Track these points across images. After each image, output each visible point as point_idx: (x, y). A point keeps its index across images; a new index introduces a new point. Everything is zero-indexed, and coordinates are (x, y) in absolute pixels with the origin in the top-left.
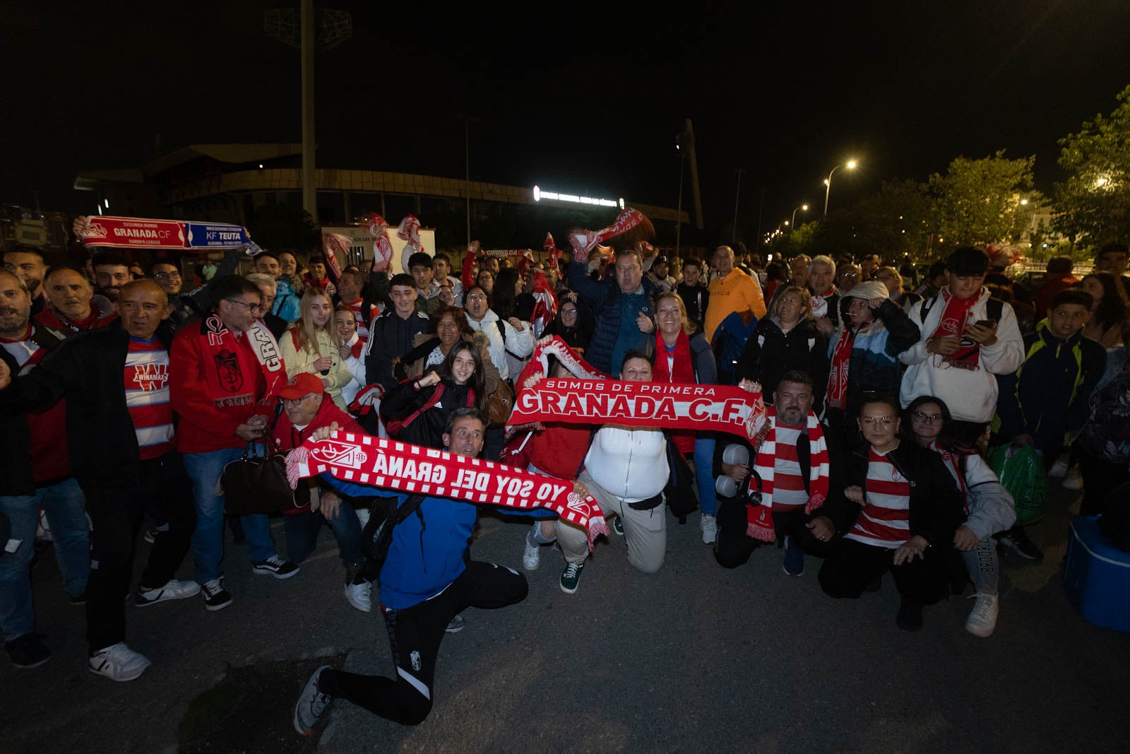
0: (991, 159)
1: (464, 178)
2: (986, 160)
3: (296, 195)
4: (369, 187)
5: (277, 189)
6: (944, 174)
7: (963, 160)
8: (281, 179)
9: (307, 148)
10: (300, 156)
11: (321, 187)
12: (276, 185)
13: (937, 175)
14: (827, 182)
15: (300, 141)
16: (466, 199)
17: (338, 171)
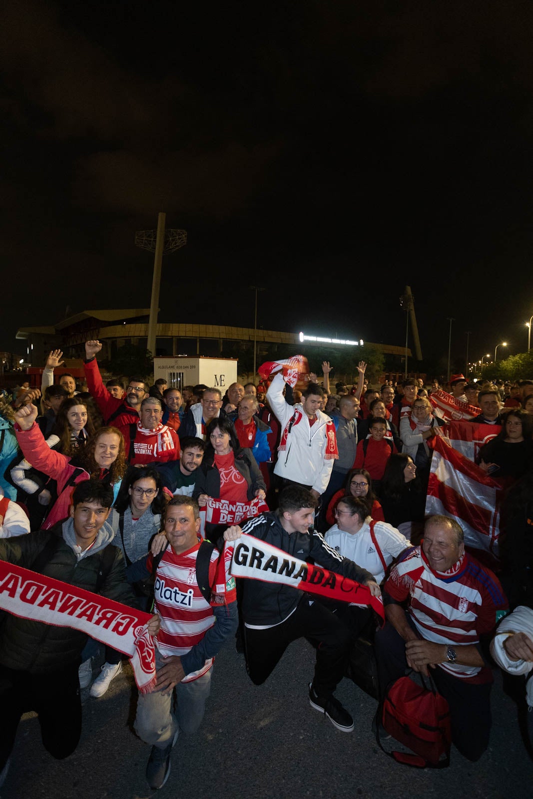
1: (253, 328)
4: (189, 334)
5: (132, 337)
8: (136, 330)
9: (153, 312)
11: (159, 335)
12: (131, 334)
14: (528, 325)
16: (254, 341)
17: (171, 324)
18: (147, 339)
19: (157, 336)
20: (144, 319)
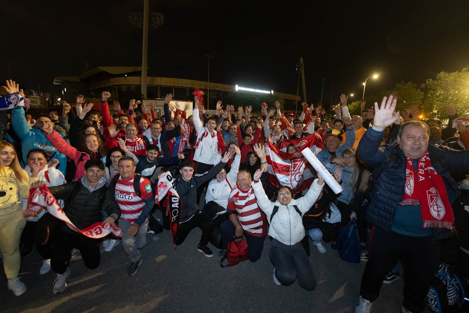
0: (459, 72)
1: (207, 81)
2: (457, 73)
3: (139, 87)
4: (168, 84)
5: (131, 85)
6: (434, 78)
7: (444, 73)
8: (133, 81)
9: (144, 68)
10: (141, 72)
11: (149, 84)
12: (131, 83)
13: (431, 80)
14: (364, 84)
15: (141, 66)
16: (207, 90)
17: (156, 78)
18: (141, 87)
19: (147, 85)
20: (138, 74)
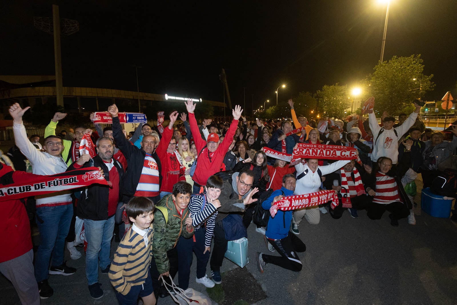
0: (334, 86)
1: (137, 91)
2: (333, 86)
3: (53, 99)
4: (90, 95)
5: (42, 96)
6: (321, 90)
7: (326, 86)
8: (45, 91)
9: (58, 77)
10: (54, 81)
11: (66, 95)
12: (41, 94)
13: (319, 91)
14: (276, 92)
15: (54, 74)
16: (138, 100)
17: (74, 88)
18: (56, 98)
19: (63, 96)
20: (52, 83)
